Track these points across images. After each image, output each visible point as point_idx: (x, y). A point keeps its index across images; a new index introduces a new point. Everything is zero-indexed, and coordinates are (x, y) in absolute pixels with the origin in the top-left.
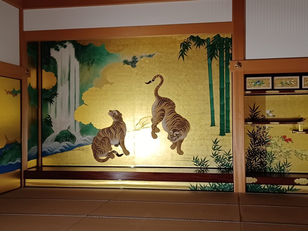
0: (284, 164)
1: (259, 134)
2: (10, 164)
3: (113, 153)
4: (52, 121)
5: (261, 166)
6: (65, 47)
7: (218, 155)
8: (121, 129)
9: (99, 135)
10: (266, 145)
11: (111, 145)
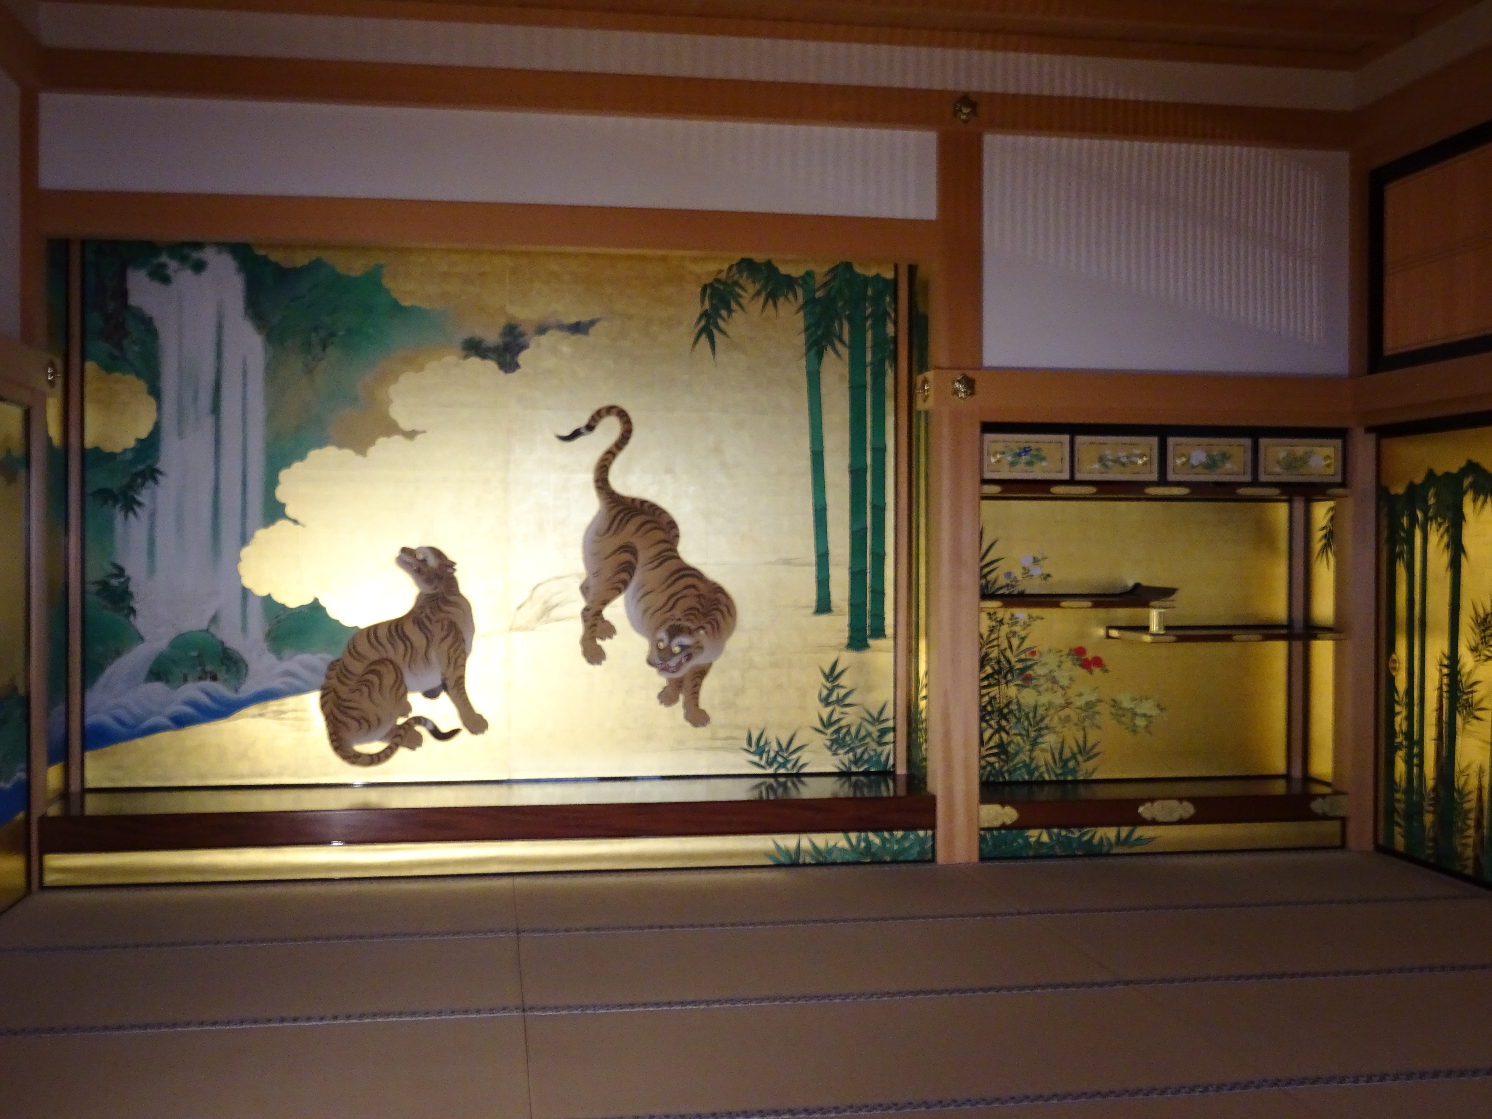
3: (418, 728)
6: (199, 267)
7: (843, 723)
8: (452, 625)
10: (1019, 682)
11: (405, 694)
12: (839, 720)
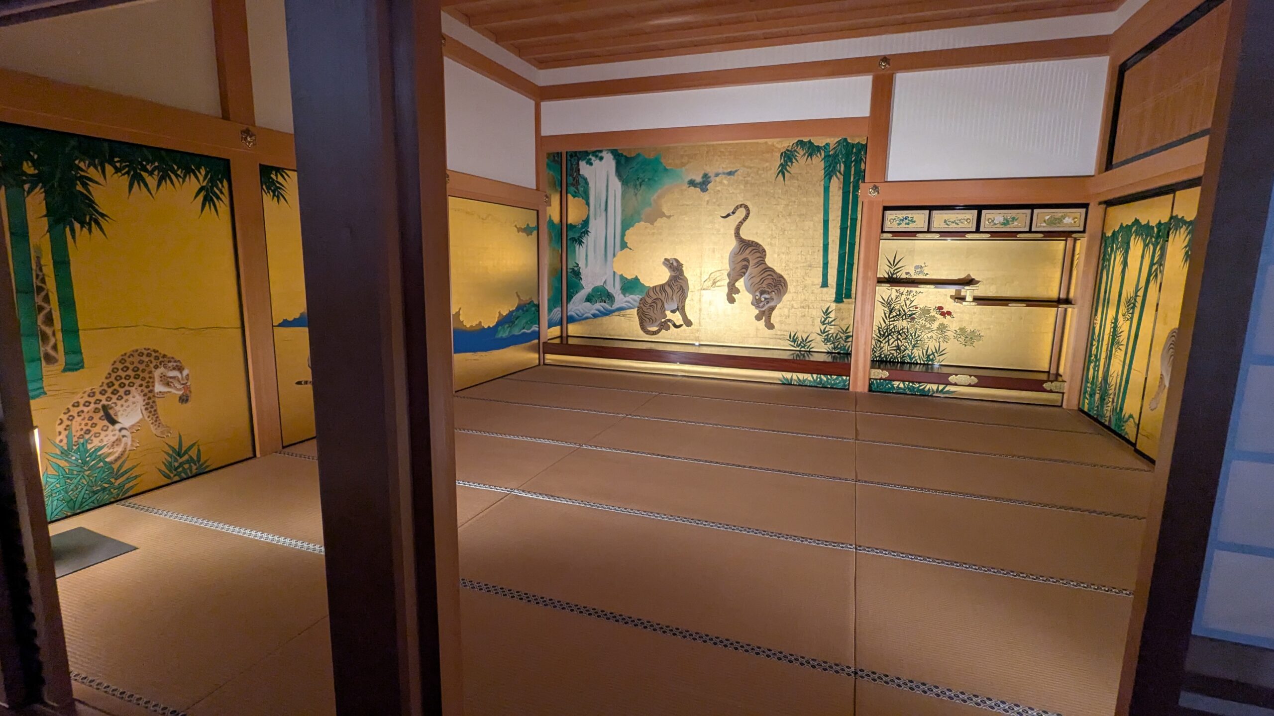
0: (934, 351)
1: (899, 302)
2: (524, 334)
3: (669, 323)
4: (581, 271)
5: (897, 352)
6: (601, 159)
7: (830, 332)
8: (681, 287)
9: (648, 295)
10: (909, 320)
11: (665, 310)
12: (829, 331)
